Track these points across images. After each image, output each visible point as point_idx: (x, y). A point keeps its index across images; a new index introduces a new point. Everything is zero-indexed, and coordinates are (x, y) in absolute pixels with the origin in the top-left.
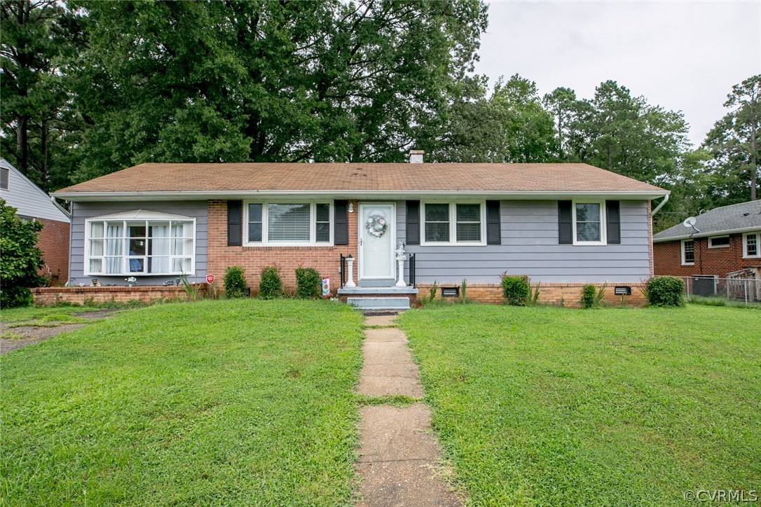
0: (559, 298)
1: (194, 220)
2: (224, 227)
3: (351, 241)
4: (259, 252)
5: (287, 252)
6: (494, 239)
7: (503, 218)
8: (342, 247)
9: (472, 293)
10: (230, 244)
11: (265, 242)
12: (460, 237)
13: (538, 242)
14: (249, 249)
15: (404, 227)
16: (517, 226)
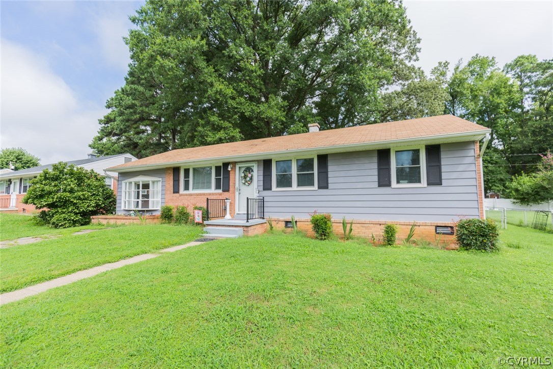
0: (378, 233)
1: (161, 179)
2: (172, 183)
3: (231, 189)
4: (186, 197)
5: (199, 196)
6: (324, 185)
7: (330, 168)
8: (226, 193)
9: (306, 226)
10: (174, 193)
11: (191, 191)
12: (300, 184)
13: (359, 186)
14: (182, 195)
15: (261, 178)
16: (342, 174)
